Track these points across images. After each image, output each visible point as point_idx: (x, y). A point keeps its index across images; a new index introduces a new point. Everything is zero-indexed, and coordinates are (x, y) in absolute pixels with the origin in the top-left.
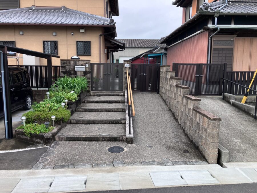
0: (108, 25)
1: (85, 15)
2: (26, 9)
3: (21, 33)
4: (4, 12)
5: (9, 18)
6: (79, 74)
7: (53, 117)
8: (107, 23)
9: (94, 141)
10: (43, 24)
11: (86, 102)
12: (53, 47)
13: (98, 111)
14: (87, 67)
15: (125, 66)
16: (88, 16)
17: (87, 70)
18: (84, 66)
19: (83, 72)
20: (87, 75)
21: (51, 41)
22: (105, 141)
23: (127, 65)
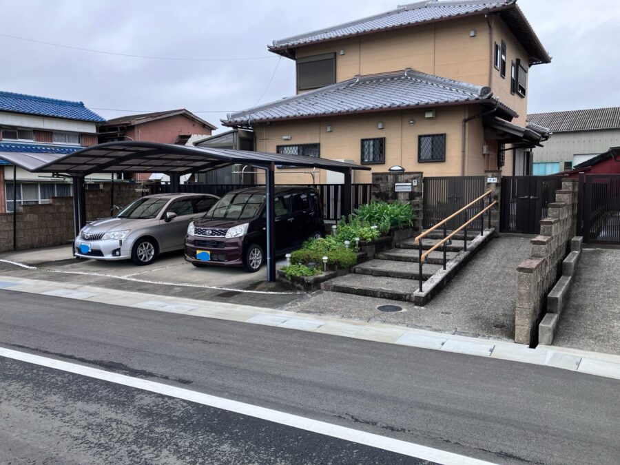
0: (477, 99)
1: (441, 83)
2: (344, 84)
3: (329, 129)
4: (310, 94)
5: (313, 105)
6: (401, 197)
7: (325, 258)
8: (476, 96)
9: (369, 296)
10: (360, 111)
11: (401, 246)
12: (378, 149)
13: (410, 261)
14: (415, 184)
15: (488, 181)
16: (446, 84)
17: (416, 190)
18: (410, 184)
19: (407, 195)
20: (414, 199)
21: (374, 139)
22: (384, 297)
23: (492, 179)
